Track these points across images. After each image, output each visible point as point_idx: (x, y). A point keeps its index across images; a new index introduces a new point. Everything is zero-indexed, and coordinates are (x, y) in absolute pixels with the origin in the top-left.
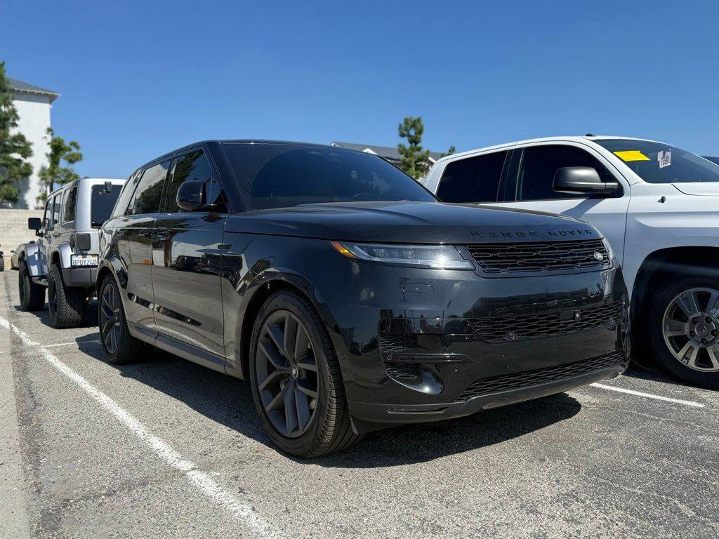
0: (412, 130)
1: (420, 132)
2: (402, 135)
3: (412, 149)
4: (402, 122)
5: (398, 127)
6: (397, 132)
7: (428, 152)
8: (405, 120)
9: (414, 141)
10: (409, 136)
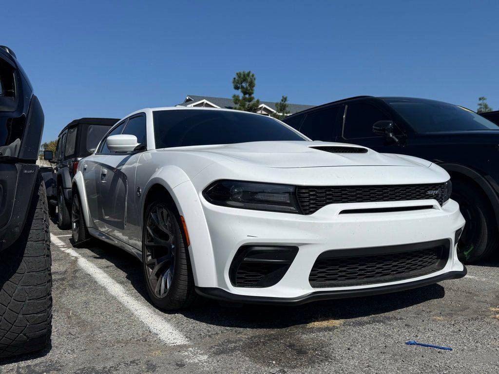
0: (245, 83)
1: (252, 85)
2: (237, 88)
3: (244, 99)
4: (235, 76)
5: (232, 80)
6: (232, 86)
7: (258, 101)
8: (237, 74)
9: (247, 92)
10: (242, 87)
